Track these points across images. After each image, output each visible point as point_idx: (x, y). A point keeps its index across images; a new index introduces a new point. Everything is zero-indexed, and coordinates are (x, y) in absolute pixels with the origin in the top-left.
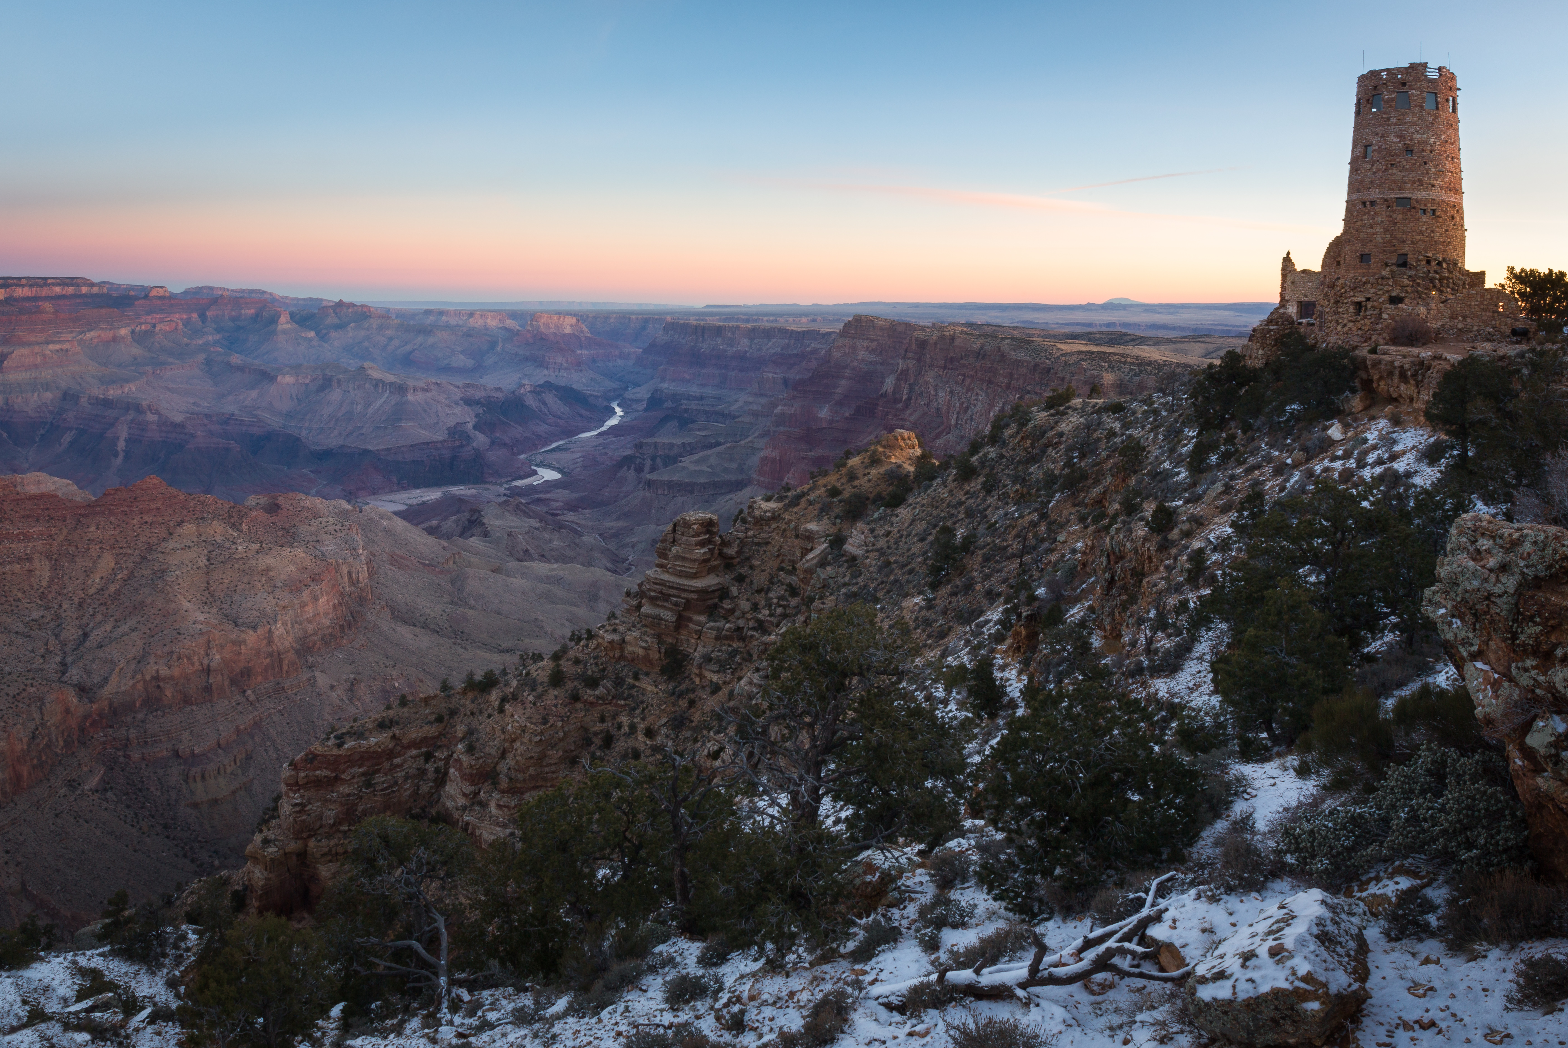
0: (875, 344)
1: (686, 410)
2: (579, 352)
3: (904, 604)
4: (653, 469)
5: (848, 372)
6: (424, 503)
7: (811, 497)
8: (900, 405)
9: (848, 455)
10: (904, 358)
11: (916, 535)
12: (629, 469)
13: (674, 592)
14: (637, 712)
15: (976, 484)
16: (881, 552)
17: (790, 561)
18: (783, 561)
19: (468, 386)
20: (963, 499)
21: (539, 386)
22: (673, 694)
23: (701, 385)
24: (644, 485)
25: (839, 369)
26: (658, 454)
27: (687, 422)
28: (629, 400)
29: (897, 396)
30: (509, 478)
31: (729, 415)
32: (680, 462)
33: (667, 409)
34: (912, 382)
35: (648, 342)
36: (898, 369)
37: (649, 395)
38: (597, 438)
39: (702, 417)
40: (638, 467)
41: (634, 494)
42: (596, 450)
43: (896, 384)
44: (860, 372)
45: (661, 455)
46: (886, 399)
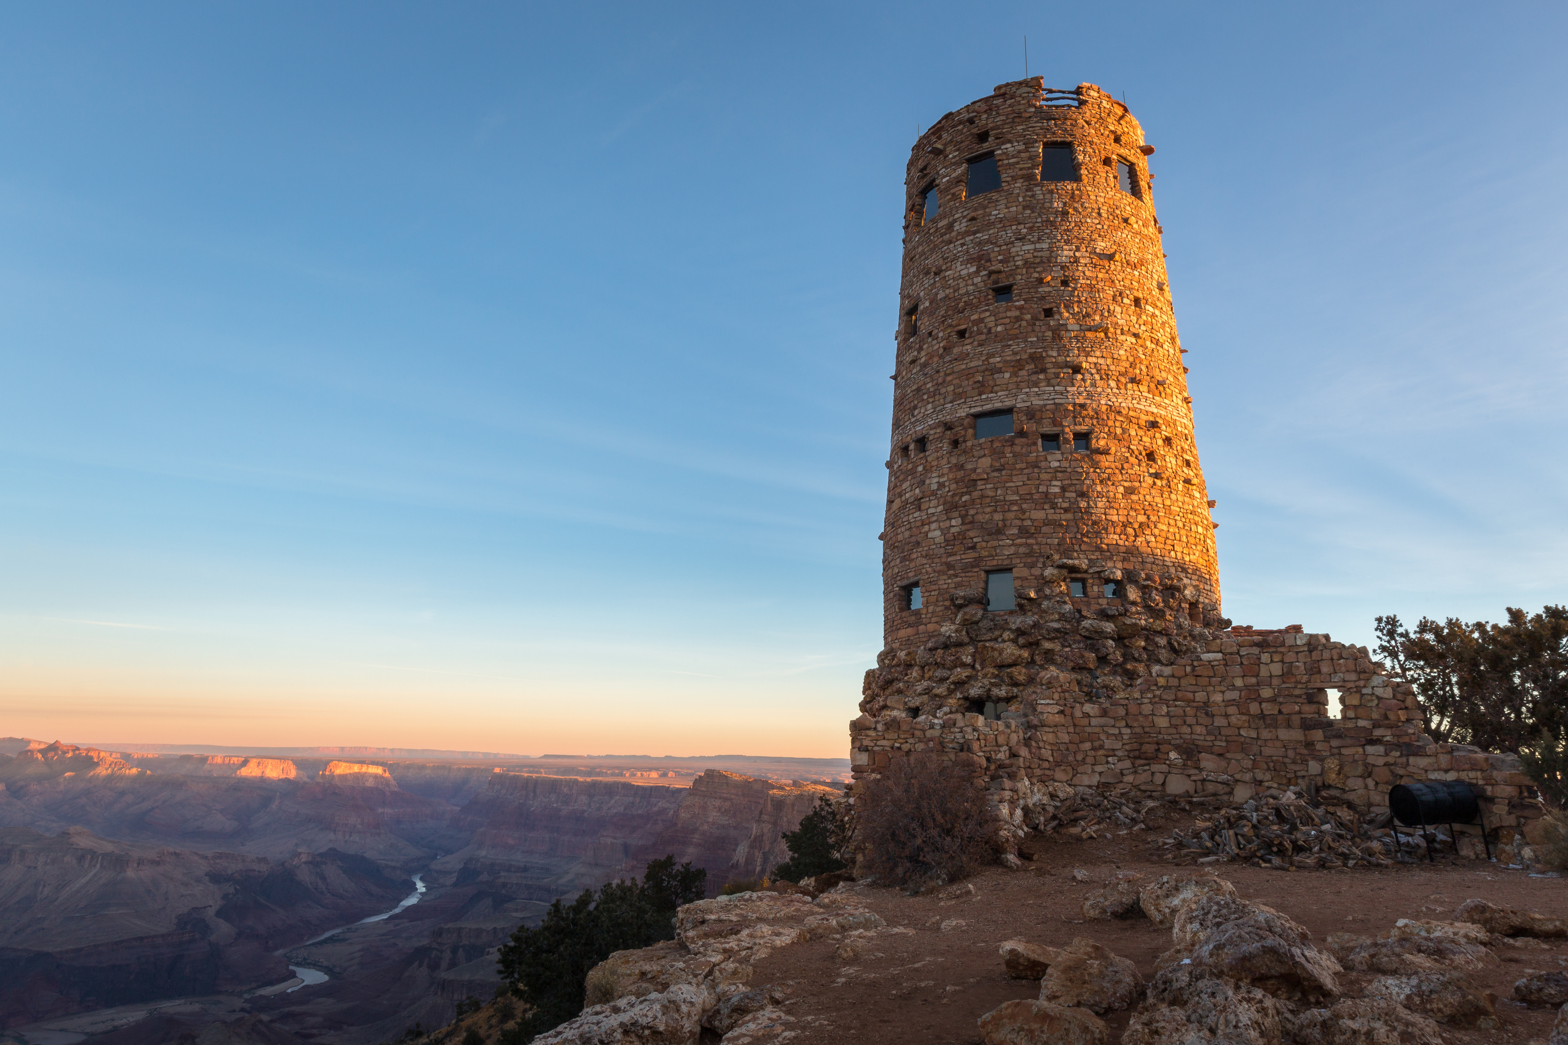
0: (727, 804)
1: (504, 885)
2: (380, 810)
4: (453, 964)
5: (696, 838)
6: (116, 1028)
10: (759, 821)
12: (420, 966)
19: (220, 856)
21: (321, 855)
23: (527, 852)
24: (436, 987)
25: (687, 833)
26: (462, 944)
27: (504, 900)
28: (436, 871)
29: (750, 867)
30: (253, 985)
31: (556, 890)
32: (487, 954)
33: (482, 883)
34: (766, 850)
35: (469, 799)
36: (752, 834)
37: (462, 866)
38: (386, 923)
39: (523, 893)
40: (432, 963)
41: (422, 1001)
42: (382, 941)
43: (749, 853)
44: (711, 837)
45: (464, 946)
46: (737, 871)
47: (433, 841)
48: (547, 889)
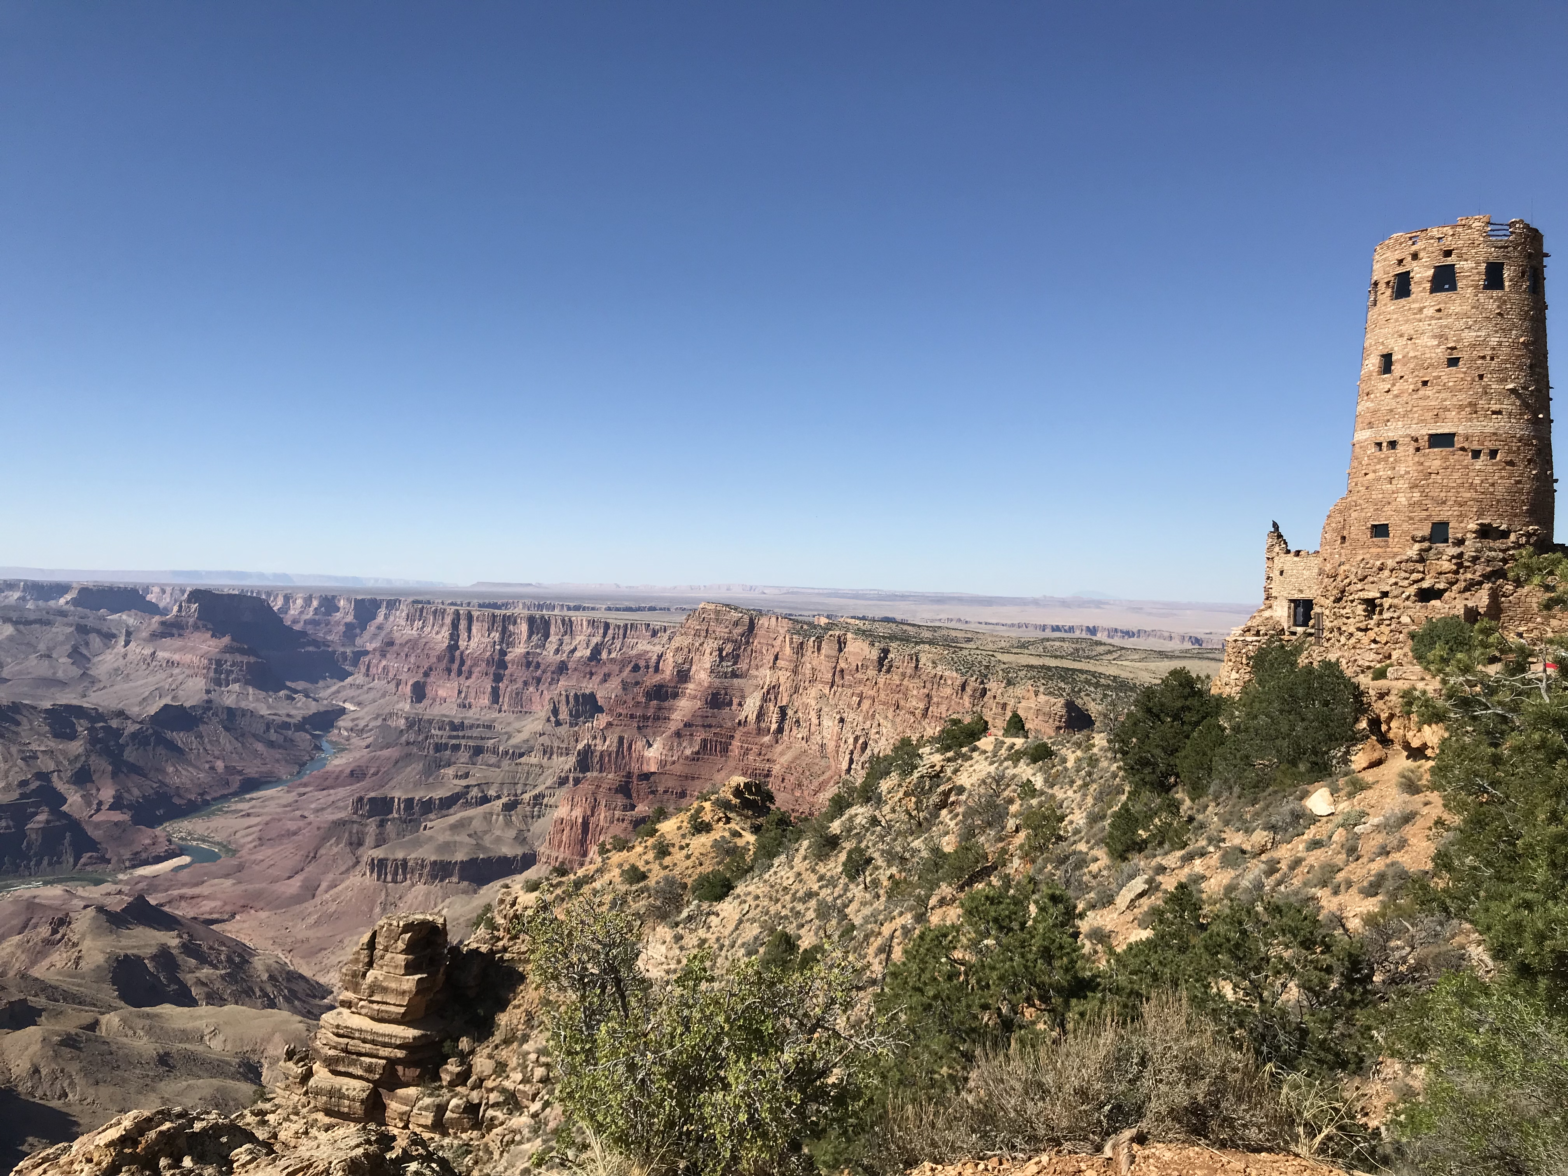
0: (730, 646)
4: (380, 841)
5: (690, 688)
7: (597, 884)
8: (766, 739)
10: (773, 668)
11: (743, 944)
12: (339, 841)
13: (368, 1047)
15: (835, 865)
20: (815, 887)
23: (465, 706)
24: (364, 867)
25: (678, 682)
26: (390, 816)
27: (439, 765)
28: (346, 729)
29: (763, 725)
30: (127, 864)
31: (507, 753)
32: (425, 829)
33: (408, 743)
34: (784, 703)
35: (380, 638)
36: (764, 684)
37: (379, 722)
38: (288, 792)
39: (463, 756)
40: (354, 839)
41: (347, 883)
42: (285, 812)
43: (761, 707)
44: (709, 687)
45: (394, 819)
46: (746, 729)
47: (338, 692)
48: (495, 751)
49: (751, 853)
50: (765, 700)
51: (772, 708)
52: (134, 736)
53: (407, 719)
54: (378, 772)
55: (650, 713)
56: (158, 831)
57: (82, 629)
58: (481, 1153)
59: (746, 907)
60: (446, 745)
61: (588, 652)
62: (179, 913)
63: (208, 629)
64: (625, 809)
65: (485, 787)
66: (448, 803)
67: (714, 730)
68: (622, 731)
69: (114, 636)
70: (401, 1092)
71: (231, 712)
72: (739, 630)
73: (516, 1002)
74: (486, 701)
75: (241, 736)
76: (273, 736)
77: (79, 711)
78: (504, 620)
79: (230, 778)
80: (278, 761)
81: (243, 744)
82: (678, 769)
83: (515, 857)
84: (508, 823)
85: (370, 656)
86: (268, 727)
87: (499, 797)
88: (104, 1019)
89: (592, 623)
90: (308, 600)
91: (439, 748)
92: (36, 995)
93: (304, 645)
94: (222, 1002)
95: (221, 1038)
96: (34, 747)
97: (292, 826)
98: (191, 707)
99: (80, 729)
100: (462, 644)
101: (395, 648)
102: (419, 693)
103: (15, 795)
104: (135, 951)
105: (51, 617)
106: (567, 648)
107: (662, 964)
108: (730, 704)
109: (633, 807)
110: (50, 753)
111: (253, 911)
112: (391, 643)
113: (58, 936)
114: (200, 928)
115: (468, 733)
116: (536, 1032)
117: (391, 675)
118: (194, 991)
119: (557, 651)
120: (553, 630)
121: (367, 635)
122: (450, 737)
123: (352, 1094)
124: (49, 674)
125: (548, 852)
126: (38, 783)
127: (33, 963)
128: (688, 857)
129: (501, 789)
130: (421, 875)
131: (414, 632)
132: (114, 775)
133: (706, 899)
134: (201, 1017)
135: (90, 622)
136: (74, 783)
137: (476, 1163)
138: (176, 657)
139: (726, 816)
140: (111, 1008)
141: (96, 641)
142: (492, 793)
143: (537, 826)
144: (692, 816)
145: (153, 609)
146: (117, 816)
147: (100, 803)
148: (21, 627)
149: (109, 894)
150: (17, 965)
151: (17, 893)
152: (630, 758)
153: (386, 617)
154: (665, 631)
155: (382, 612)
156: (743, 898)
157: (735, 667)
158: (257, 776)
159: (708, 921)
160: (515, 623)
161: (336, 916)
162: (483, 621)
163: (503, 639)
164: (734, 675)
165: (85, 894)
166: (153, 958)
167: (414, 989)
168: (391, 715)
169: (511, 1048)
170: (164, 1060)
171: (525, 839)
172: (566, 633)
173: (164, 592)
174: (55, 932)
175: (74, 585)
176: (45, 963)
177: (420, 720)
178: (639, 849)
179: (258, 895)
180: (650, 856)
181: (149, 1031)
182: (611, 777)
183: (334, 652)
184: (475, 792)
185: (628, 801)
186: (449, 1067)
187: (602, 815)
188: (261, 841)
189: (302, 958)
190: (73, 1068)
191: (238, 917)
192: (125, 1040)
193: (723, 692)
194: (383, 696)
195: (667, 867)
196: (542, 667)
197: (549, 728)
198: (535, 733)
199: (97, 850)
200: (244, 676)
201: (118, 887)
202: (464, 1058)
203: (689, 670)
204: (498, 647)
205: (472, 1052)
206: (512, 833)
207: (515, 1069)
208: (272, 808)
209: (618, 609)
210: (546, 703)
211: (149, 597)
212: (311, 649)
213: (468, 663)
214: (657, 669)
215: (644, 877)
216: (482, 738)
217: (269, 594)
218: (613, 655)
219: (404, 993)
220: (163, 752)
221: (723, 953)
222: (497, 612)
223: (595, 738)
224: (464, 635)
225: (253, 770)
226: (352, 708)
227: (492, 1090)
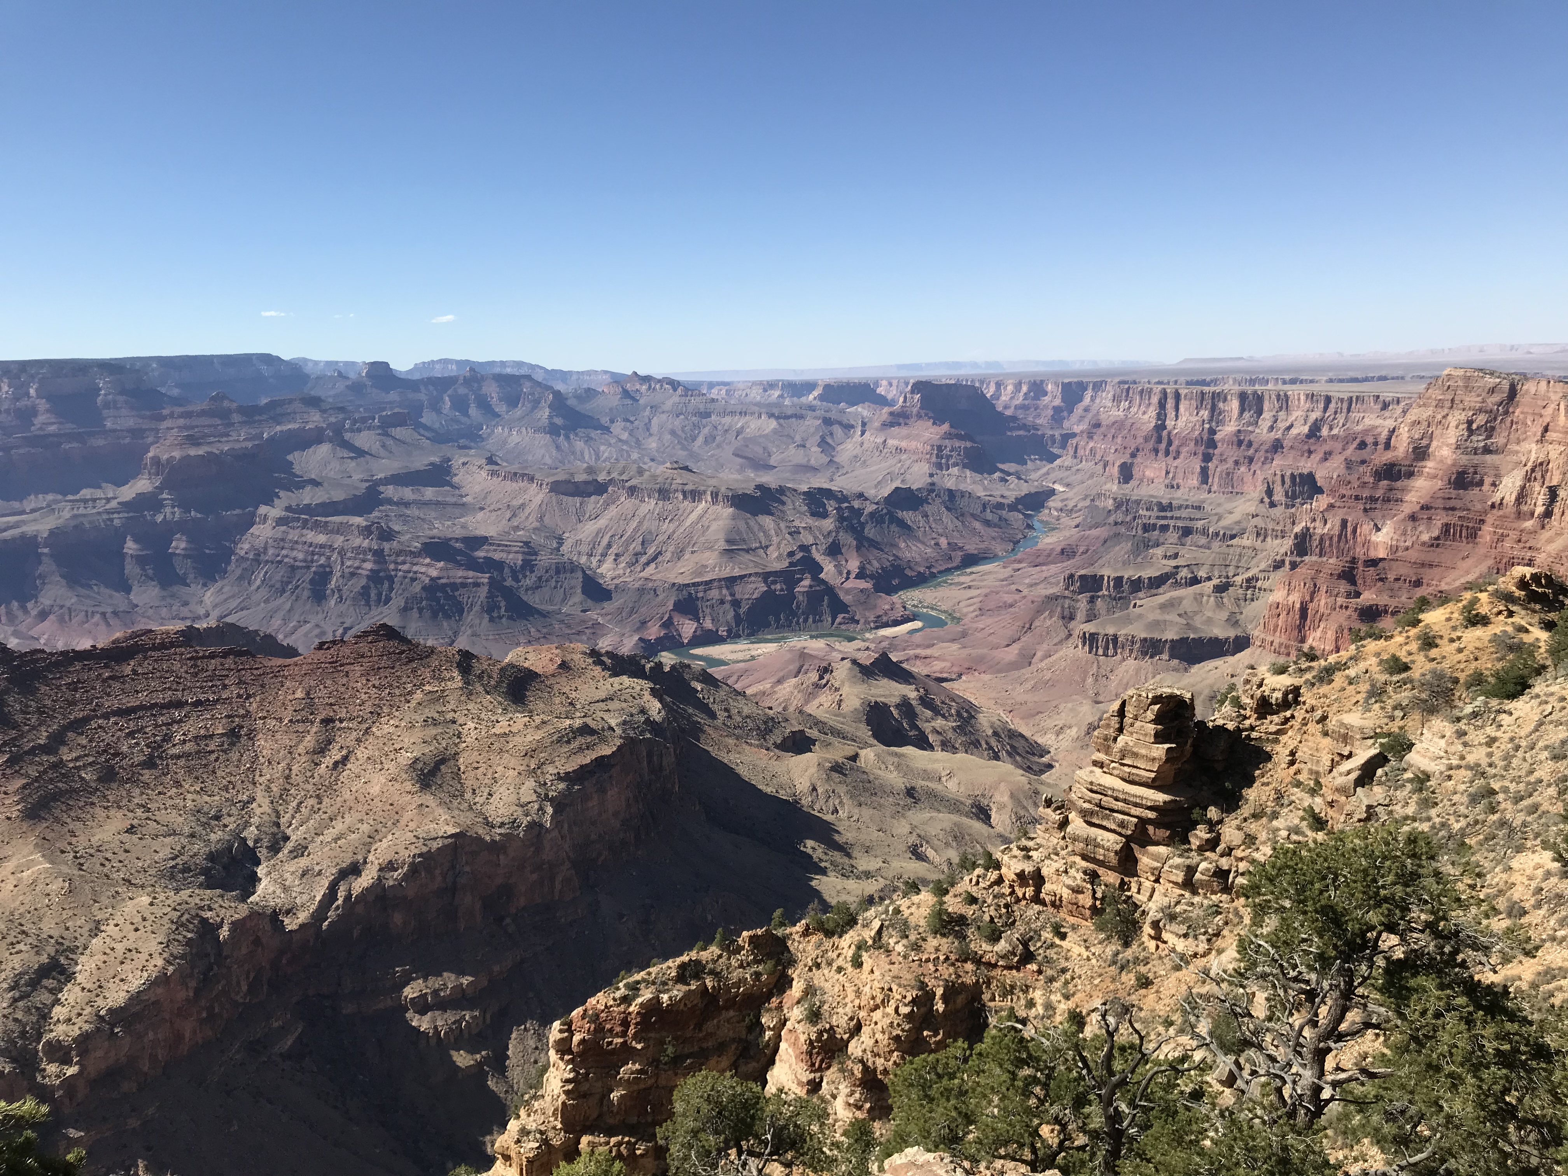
0: (1483, 418)
3: (1514, 864)
4: (1092, 616)
5: (1430, 467)
7: (1352, 672)
8: (1529, 524)
9: (1424, 604)
10: (1541, 441)
11: (1546, 747)
12: (1052, 616)
13: (1120, 805)
14: (1057, 985)
16: (1478, 771)
17: (1311, 772)
18: (1298, 772)
19: (818, 492)
22: (1114, 963)
23: (1173, 487)
24: (1076, 640)
25: (1414, 460)
26: (1100, 593)
27: (1148, 545)
28: (1056, 509)
29: (1524, 508)
30: (872, 625)
31: (1217, 534)
32: (1135, 606)
33: (1116, 523)
34: (1554, 483)
35: (1087, 420)
36: (1528, 460)
37: (1087, 503)
38: (1004, 567)
39: (1172, 536)
40: (1066, 613)
41: (1061, 653)
42: (1002, 586)
43: (1523, 488)
44: (1453, 465)
45: (1104, 596)
46: (1501, 513)
47: (1048, 473)
48: (1204, 532)
49: (1542, 650)
50: (1528, 478)
51: (1537, 489)
52: (872, 515)
53: (1115, 499)
54: (1087, 551)
55: (1379, 493)
56: (895, 598)
57: (828, 422)
58: (1231, 916)
59: (1549, 708)
60: (1155, 525)
61: (1306, 429)
62: (914, 670)
63: (930, 418)
64: (1348, 595)
65: (1195, 568)
66: (1157, 582)
67: (1459, 513)
68: (1346, 514)
69: (852, 427)
70: (1151, 849)
71: (951, 493)
72: (1496, 398)
73: (1265, 780)
74: (1195, 482)
75: (961, 516)
76: (989, 515)
77: (828, 493)
78: (1213, 398)
79: (953, 554)
80: (993, 538)
81: (962, 522)
82: (1413, 555)
83: (1227, 639)
84: (1220, 605)
85: (1078, 438)
86: (984, 506)
87: (1209, 579)
88: (863, 753)
89: (1311, 397)
90: (1018, 386)
91: (1146, 528)
92: (811, 728)
93: (1012, 429)
94: (954, 750)
95: (955, 780)
96: (797, 523)
97: (1009, 598)
98: (919, 489)
99: (830, 509)
100: (1170, 423)
101: (1102, 429)
102: (1126, 474)
103: (785, 564)
104: (883, 699)
105: (804, 412)
106: (1282, 425)
107: (1441, 758)
108: (1481, 483)
109: (1358, 595)
110: (809, 529)
111: (976, 674)
112: (1098, 425)
113: (824, 681)
114: (932, 684)
115: (1177, 514)
116: (1286, 810)
117: (1098, 457)
118: (931, 738)
119: (1271, 428)
120: (1266, 406)
121: (1074, 417)
122: (1158, 518)
123: (1107, 845)
124: (804, 461)
125: (1262, 636)
126: (801, 554)
127: (807, 702)
128: (1460, 650)
129: (1212, 571)
130: (1131, 651)
131: (1120, 413)
132: (858, 548)
133: (1496, 696)
134: (936, 761)
135: (833, 415)
136: (828, 555)
137: (1226, 923)
138: (903, 444)
139: (1508, 610)
140: (866, 745)
141: (838, 430)
142: (1202, 574)
143: (1251, 610)
144: (1464, 607)
145: (882, 401)
146: (863, 584)
147: (848, 573)
148: (782, 421)
149: (859, 650)
150: (795, 702)
151: (791, 644)
152: (1355, 542)
153: (1093, 399)
154: (1398, 402)
155: (1089, 394)
156: (1544, 698)
157: (1489, 442)
158: (976, 552)
159: (1498, 719)
160: (1225, 400)
161: (1050, 683)
162: (1191, 399)
163: (1212, 416)
164: (1487, 450)
165: (841, 649)
166: (897, 706)
167: (1164, 758)
168: (1099, 495)
169: (1260, 822)
170: (910, 792)
171: (1237, 622)
172: (1281, 408)
173: (891, 384)
174: (821, 678)
175: (820, 382)
176: (816, 702)
177: (1128, 501)
178: (1399, 639)
179: (981, 659)
180: (1414, 646)
181: (898, 767)
182: (1333, 563)
183: (1043, 435)
184: (1184, 573)
185: (1353, 588)
186: (1198, 832)
187: (1322, 602)
188: (982, 611)
189: (1022, 718)
190: (842, 790)
191: (964, 677)
192: (879, 772)
193: (1471, 470)
194: (1092, 476)
195: (1434, 659)
196: (1255, 446)
197: (1263, 509)
198: (1248, 514)
199: (848, 612)
200: (962, 460)
201: (867, 644)
202: (1212, 826)
203: (1428, 446)
204: (1207, 426)
205: (1221, 822)
206: (1224, 615)
207: (1264, 843)
208: (990, 582)
209: (1341, 381)
210: (1259, 483)
211: (879, 391)
212: (1021, 433)
213: (1176, 443)
214: (1387, 446)
215: (1406, 668)
216: (1191, 519)
217: (982, 382)
218: (1335, 431)
219: (1154, 759)
220: (896, 529)
221: (1520, 754)
222: (1206, 389)
223: (1314, 520)
224: (1171, 414)
225: (971, 547)
226: (1062, 489)
227: (1242, 859)
